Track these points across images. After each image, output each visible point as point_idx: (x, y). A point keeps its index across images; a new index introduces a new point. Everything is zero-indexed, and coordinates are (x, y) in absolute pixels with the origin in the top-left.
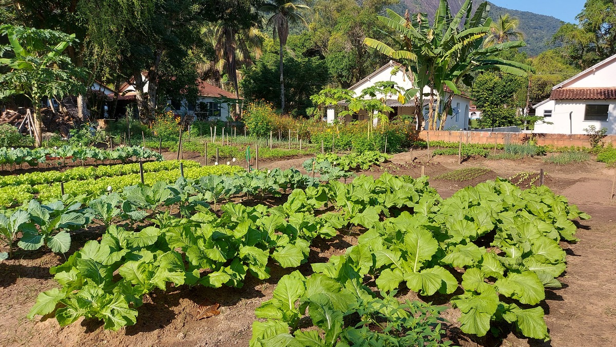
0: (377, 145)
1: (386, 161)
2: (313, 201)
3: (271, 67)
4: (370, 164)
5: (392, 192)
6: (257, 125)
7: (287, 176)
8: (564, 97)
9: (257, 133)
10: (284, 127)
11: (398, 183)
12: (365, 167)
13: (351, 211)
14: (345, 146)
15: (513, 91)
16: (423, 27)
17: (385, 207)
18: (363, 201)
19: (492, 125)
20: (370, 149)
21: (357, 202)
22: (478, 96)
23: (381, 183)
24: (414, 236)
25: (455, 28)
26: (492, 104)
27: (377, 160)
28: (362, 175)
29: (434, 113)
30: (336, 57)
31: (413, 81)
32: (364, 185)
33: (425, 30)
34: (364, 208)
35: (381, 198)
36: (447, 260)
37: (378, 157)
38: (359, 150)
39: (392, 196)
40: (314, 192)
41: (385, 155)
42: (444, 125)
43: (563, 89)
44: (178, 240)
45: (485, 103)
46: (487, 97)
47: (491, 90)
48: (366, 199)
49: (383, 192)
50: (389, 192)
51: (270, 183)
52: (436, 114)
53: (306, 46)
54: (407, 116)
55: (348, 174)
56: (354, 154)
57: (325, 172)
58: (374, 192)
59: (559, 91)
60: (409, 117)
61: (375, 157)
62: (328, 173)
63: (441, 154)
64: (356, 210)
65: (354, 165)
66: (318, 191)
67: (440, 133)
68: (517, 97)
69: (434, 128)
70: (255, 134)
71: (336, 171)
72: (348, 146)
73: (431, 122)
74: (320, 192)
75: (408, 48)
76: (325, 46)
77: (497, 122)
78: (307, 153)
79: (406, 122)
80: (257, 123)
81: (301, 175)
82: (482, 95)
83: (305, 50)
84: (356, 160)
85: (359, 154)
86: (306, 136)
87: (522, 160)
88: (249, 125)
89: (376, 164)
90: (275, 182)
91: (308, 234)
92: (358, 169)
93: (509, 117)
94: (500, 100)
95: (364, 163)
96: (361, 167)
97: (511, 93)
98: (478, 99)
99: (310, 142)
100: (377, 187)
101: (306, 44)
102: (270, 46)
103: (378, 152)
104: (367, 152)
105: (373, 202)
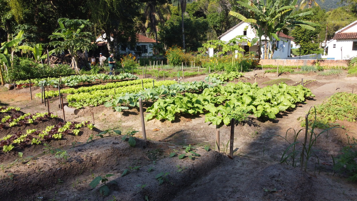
0: (237, 69)
1: (241, 76)
2: (212, 93)
3: (176, 24)
4: (234, 78)
5: (242, 89)
6: (173, 59)
7: (200, 84)
8: (341, 38)
9: (174, 63)
10: (187, 60)
11: (244, 86)
12: (231, 79)
13: (226, 95)
14: (221, 69)
15: (317, 33)
16: (260, 5)
17: (239, 94)
18: (231, 92)
19: (305, 53)
20: (233, 71)
21: (229, 92)
22: (296, 36)
23: (237, 86)
24: (245, 98)
25: (277, 6)
26: (304, 41)
27: (237, 76)
28: (230, 83)
29: (267, 50)
30: (213, 16)
31: (256, 33)
32: (231, 86)
33: (261, 7)
34: (231, 94)
35: (238, 91)
36: (253, 104)
37: (237, 74)
38: (228, 71)
39: (242, 90)
40: (212, 90)
41: (241, 73)
42: (272, 56)
43: (341, 33)
44: (178, 102)
45: (300, 41)
46: (301, 37)
47: (304, 33)
48: (232, 91)
49: (238, 89)
50: (241, 89)
51: (194, 86)
52: (268, 50)
53: (194, 10)
54: (253, 52)
55: (224, 83)
56: (226, 74)
57: (214, 82)
58: (235, 89)
59: (339, 35)
60: (254, 53)
61: (236, 75)
62: (216, 82)
63: (269, 72)
64: (229, 95)
65: (226, 79)
66: (214, 89)
67: (271, 60)
68: (320, 36)
69: (267, 58)
70: (172, 64)
71: (219, 82)
72: (222, 69)
73: (266, 55)
74: (215, 89)
75: (252, 16)
76: (206, 9)
77: (307, 51)
78: (202, 73)
79: (252, 55)
80: (174, 58)
81: (205, 83)
82: (298, 36)
83: (194, 12)
84: (227, 76)
85: (228, 73)
86: (199, 64)
87: (309, 74)
88: (169, 59)
89: (237, 78)
90: (196, 86)
91: (213, 102)
92: (228, 80)
93: (314, 48)
94: (309, 38)
95: (230, 78)
96: (229, 79)
97: (316, 34)
98: (296, 38)
99: (202, 67)
100: (236, 87)
101: (194, 9)
102: (174, 10)
103: (237, 72)
104: (232, 72)
105: (235, 92)
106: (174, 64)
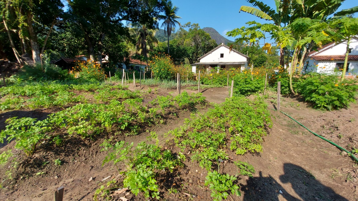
6: (160, 71)
70: (159, 77)
88: (154, 71)
106: (161, 78)
